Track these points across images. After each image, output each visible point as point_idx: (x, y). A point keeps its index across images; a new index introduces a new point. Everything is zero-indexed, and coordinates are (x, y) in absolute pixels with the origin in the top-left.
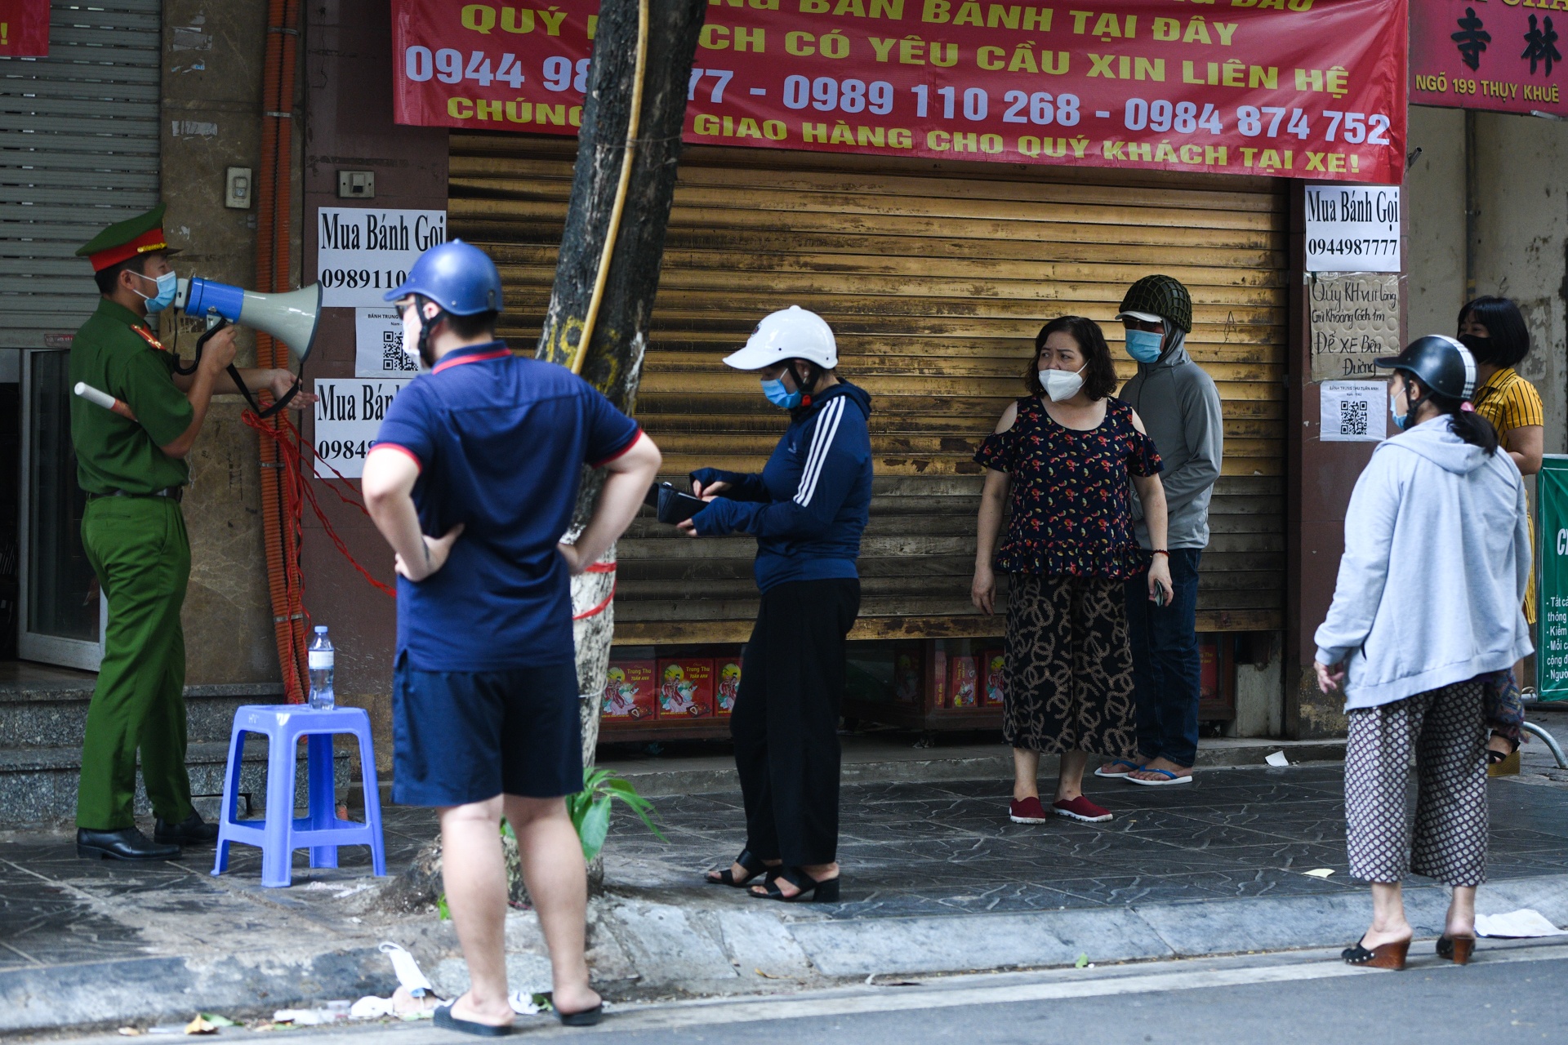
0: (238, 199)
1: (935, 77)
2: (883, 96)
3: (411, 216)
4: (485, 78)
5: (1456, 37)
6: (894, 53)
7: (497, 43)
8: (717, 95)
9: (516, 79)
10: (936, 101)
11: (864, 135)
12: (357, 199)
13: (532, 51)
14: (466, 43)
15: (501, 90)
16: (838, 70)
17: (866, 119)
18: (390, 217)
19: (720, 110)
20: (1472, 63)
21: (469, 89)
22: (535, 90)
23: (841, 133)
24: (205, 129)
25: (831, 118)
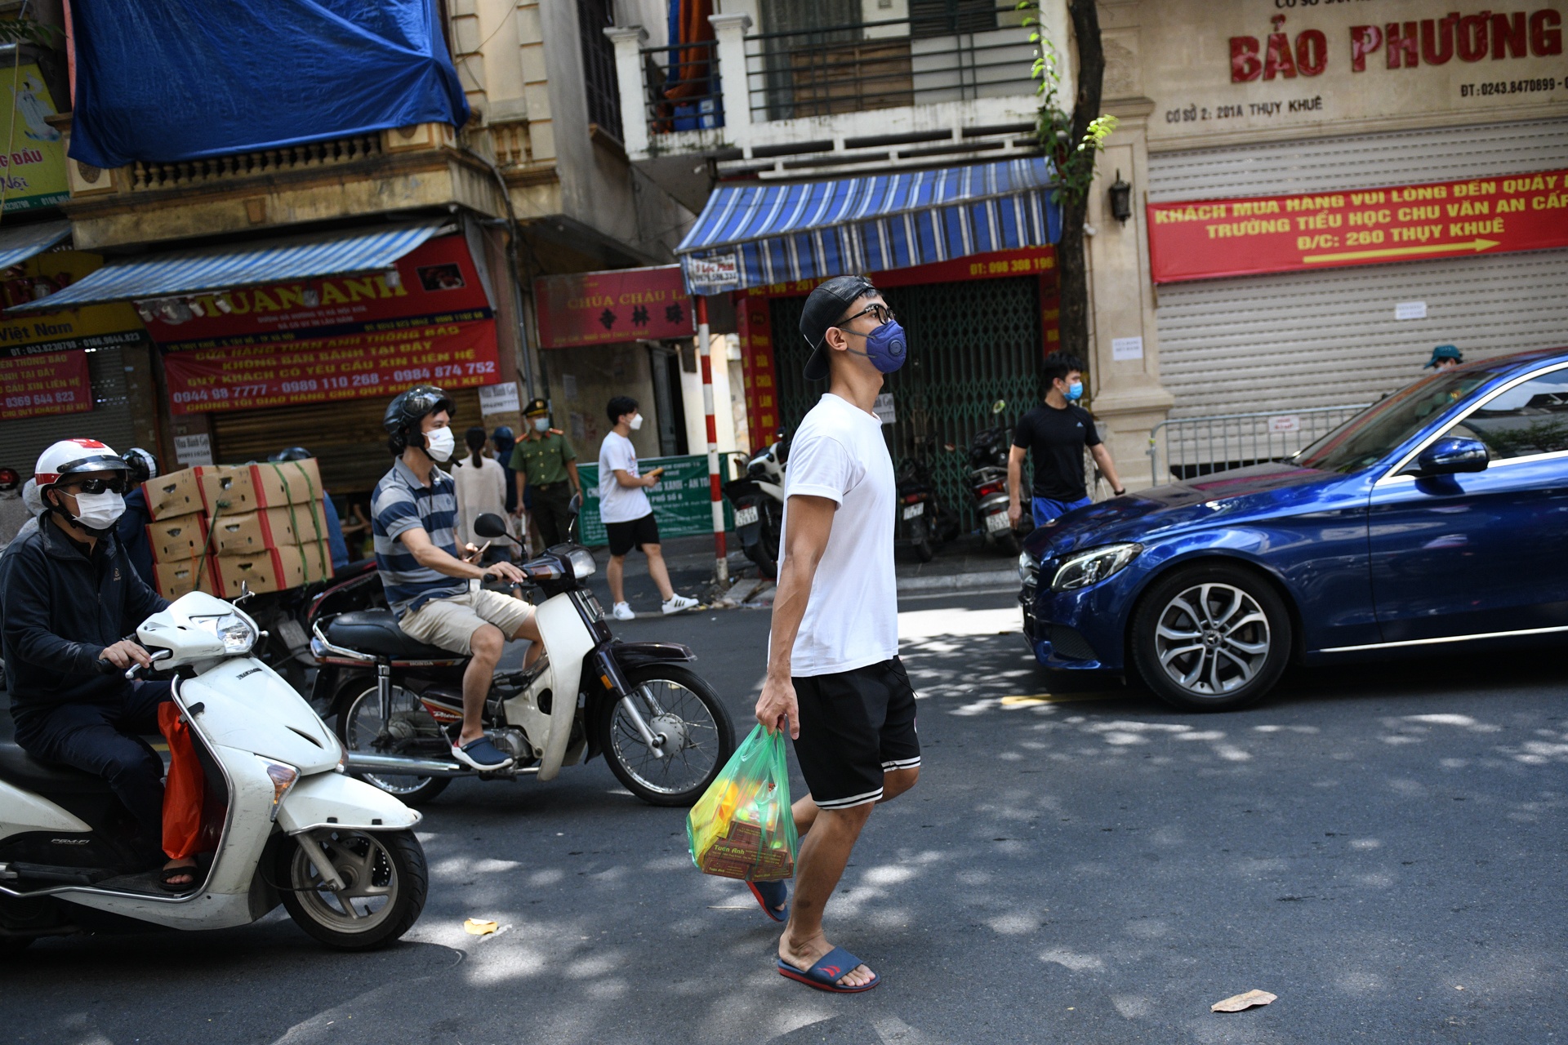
0: (152, 439)
1: (329, 376)
2: (313, 385)
3: (198, 437)
4: (197, 398)
5: (601, 320)
6: (314, 371)
7: (198, 389)
8: (263, 392)
9: (206, 397)
10: (330, 384)
11: (310, 397)
12: (182, 434)
13: (208, 388)
14: (191, 389)
15: (202, 401)
16: (298, 379)
17: (312, 392)
18: (193, 438)
19: (264, 397)
20: (609, 327)
21: (193, 402)
22: (211, 399)
23: (303, 397)
24: (142, 421)
25: (299, 393)
